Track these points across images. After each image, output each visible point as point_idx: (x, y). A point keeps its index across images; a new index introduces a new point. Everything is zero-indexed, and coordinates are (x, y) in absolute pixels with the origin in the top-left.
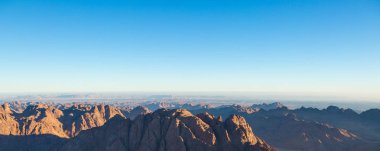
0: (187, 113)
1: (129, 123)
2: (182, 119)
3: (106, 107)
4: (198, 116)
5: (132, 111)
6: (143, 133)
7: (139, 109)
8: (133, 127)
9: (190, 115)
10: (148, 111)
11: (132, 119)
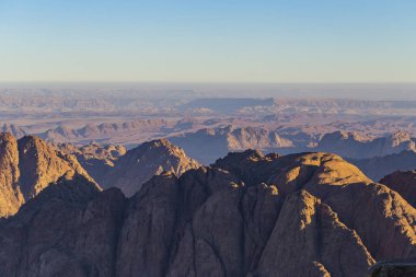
0: (344, 172)
1: (118, 208)
2: (327, 193)
3: (26, 143)
4: (386, 181)
5: (120, 160)
6: (171, 247)
7: (152, 151)
8: (133, 220)
9: (359, 176)
10: (187, 162)
11: (129, 189)
